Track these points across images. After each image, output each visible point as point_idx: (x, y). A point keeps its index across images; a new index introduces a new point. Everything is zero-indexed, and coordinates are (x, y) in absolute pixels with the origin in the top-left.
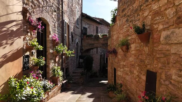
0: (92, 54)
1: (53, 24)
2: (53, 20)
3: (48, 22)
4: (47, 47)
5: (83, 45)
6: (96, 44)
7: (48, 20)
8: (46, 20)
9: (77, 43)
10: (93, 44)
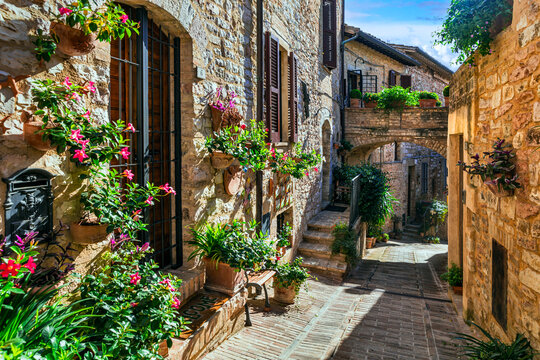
0: (378, 161)
1: (217, 40)
2: (212, 25)
3: (186, 26)
4: (183, 132)
5: (347, 130)
6: (396, 128)
7: (185, 20)
8: (175, 20)
9: (327, 121)
10: (385, 129)
